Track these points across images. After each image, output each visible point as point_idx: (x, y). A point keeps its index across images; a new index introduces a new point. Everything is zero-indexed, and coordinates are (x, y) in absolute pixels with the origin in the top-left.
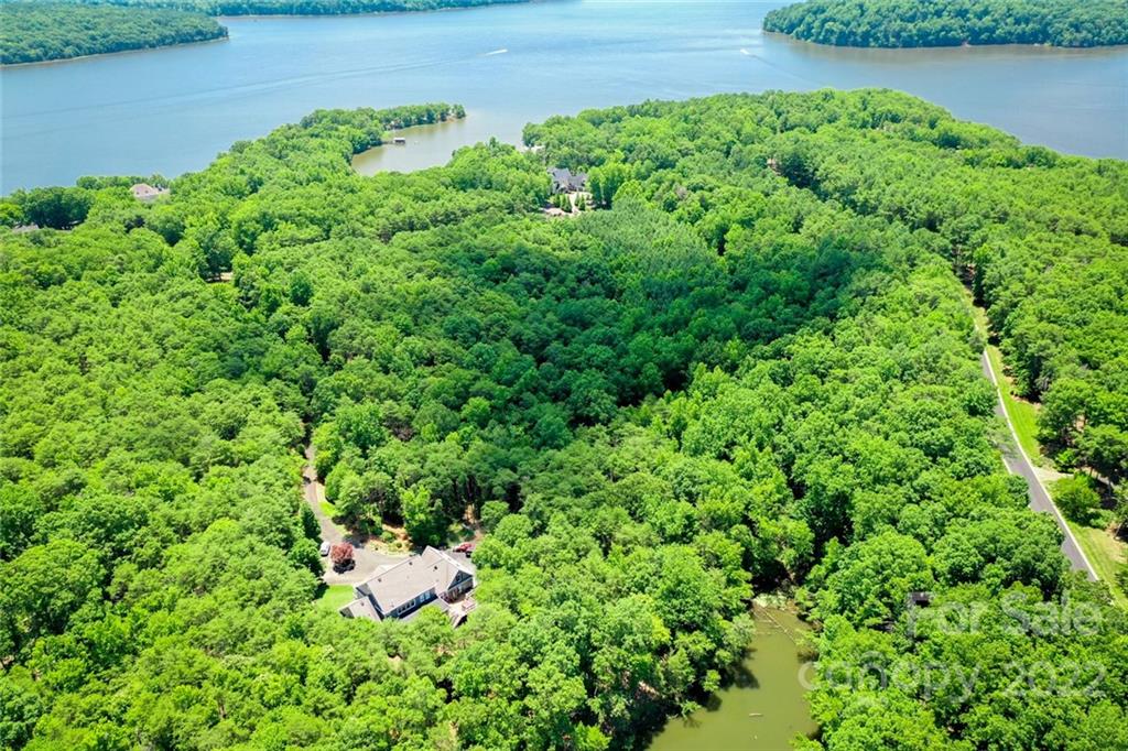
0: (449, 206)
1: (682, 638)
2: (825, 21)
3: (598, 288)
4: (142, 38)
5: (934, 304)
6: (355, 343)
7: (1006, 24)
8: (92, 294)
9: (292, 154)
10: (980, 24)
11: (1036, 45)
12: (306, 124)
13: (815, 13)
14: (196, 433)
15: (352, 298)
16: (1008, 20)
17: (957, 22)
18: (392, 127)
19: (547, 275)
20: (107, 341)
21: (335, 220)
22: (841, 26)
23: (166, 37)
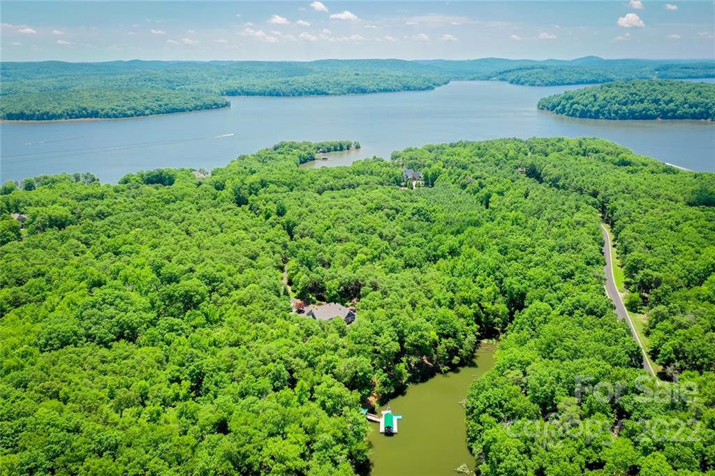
0: (351, 181)
1: (444, 340)
2: (573, 104)
3: (422, 217)
4: (185, 106)
5: (583, 225)
6: (306, 232)
7: (684, 108)
8: (190, 207)
9: (269, 162)
10: (667, 107)
11: (702, 120)
12: (276, 149)
13: (567, 99)
14: (239, 258)
15: (305, 215)
16: (685, 106)
17: (653, 106)
18: (321, 152)
19: (397, 211)
20: (198, 224)
21: (295, 184)
22: (582, 107)
23: (198, 106)
